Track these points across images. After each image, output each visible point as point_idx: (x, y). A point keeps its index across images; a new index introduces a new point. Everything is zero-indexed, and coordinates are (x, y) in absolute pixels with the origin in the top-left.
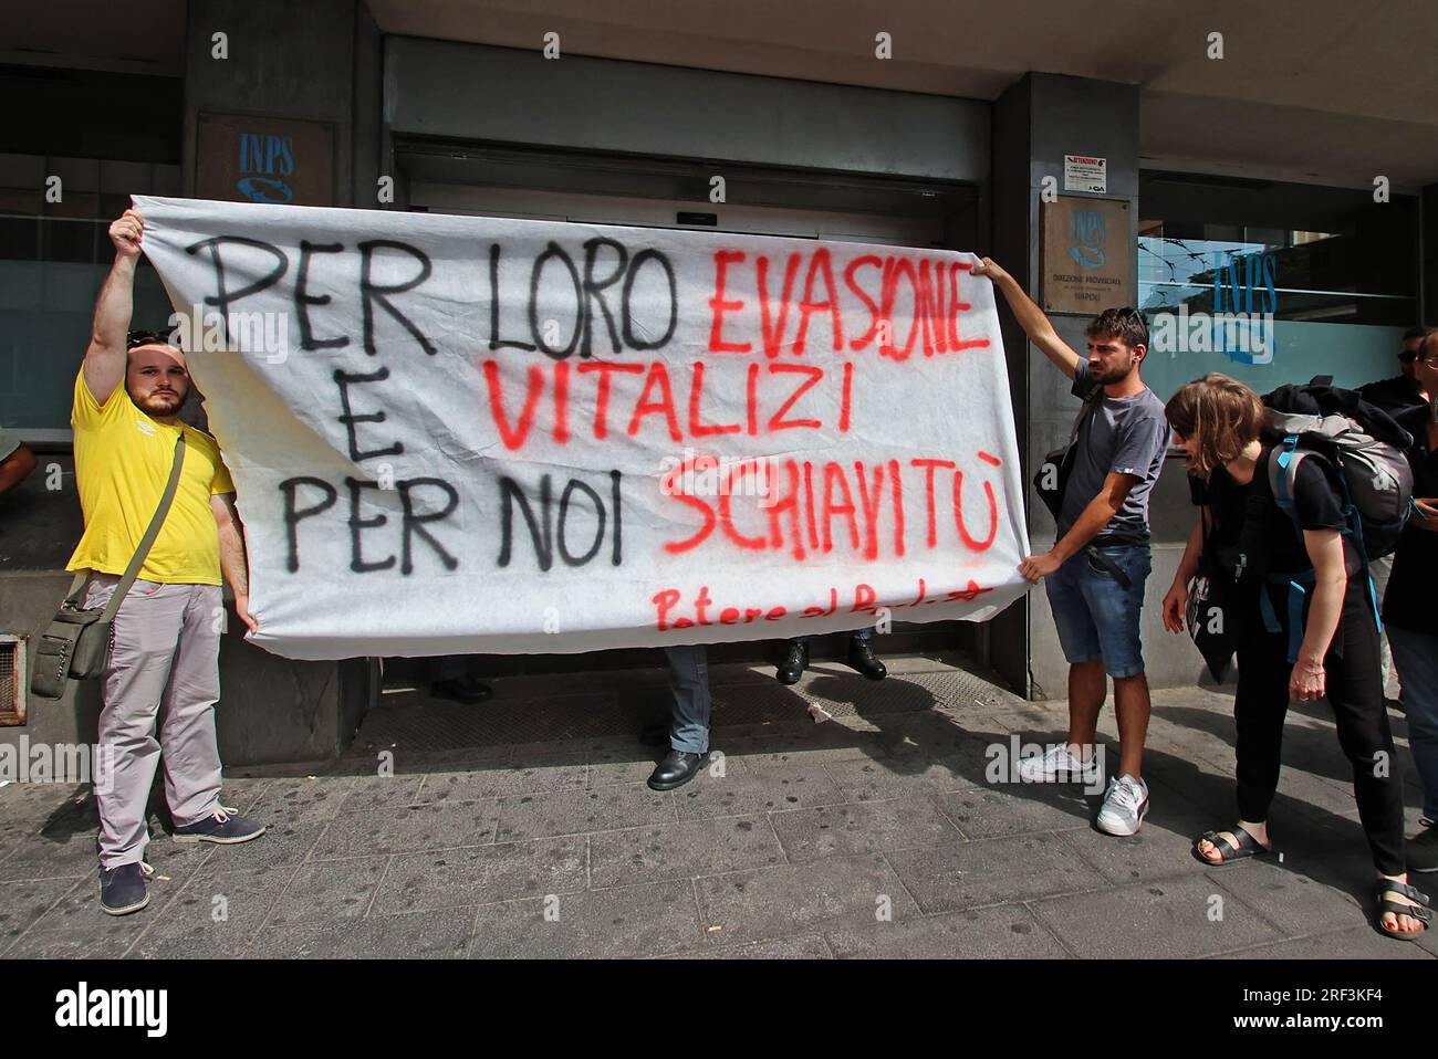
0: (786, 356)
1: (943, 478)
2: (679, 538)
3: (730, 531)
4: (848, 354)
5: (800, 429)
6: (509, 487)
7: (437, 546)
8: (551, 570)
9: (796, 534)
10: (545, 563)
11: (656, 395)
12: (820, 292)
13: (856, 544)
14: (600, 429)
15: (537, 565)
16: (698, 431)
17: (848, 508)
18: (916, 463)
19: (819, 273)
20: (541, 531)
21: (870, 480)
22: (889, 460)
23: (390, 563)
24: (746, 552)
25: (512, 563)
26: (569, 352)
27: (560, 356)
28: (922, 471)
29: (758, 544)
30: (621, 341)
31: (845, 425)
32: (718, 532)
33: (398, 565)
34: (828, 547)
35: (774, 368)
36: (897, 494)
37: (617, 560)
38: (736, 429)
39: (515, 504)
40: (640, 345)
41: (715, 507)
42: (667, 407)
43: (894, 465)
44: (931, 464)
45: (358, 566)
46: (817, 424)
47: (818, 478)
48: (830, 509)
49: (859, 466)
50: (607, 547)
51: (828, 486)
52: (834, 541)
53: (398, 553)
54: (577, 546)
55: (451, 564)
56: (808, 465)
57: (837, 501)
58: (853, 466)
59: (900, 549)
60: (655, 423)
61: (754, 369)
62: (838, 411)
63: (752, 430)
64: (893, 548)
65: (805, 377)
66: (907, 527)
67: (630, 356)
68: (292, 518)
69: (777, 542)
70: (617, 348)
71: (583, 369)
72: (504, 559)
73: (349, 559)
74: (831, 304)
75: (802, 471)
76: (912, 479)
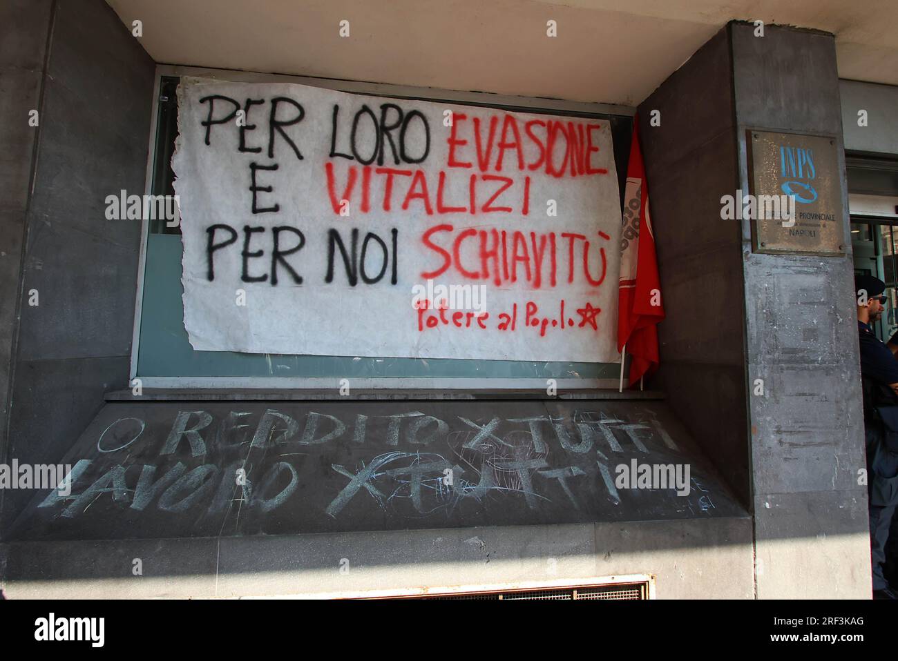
0: (491, 171)
1: (578, 245)
2: (430, 271)
3: (459, 267)
4: (526, 172)
5: (500, 212)
6: (334, 236)
7: (290, 270)
8: (357, 286)
9: (496, 271)
10: (353, 282)
11: (418, 189)
12: (510, 138)
13: (529, 278)
14: (387, 207)
15: (348, 283)
16: (443, 210)
17: (526, 259)
18: (564, 235)
19: (510, 128)
20: (351, 263)
21: (538, 244)
22: (549, 232)
23: (264, 278)
24: (468, 280)
25: (334, 281)
26: (371, 162)
27: (367, 163)
28: (567, 240)
29: (474, 276)
30: (399, 158)
31: (525, 211)
32: (452, 267)
33: (269, 280)
34: (514, 279)
35: (485, 178)
36: (553, 252)
37: (394, 281)
38: (463, 210)
39: (336, 246)
40: (410, 161)
41: (451, 254)
42: (424, 196)
43: (553, 236)
44: (572, 237)
45: (246, 278)
46: (509, 210)
47: (509, 241)
48: (516, 258)
49: (533, 235)
50: (389, 274)
51: (515, 246)
52: (518, 276)
53: (269, 272)
54: (372, 272)
55: (298, 280)
56: (504, 233)
57: (520, 253)
58: (529, 235)
59: (553, 283)
60: (417, 205)
61: (473, 178)
62: (522, 204)
63: (473, 211)
64: (549, 282)
65: (502, 183)
66: (558, 270)
67: (404, 166)
68: (211, 249)
69: (486, 275)
70: (397, 162)
71: (379, 171)
72: (329, 278)
73: (241, 274)
74: (517, 145)
75: (500, 236)
76: (562, 244)
